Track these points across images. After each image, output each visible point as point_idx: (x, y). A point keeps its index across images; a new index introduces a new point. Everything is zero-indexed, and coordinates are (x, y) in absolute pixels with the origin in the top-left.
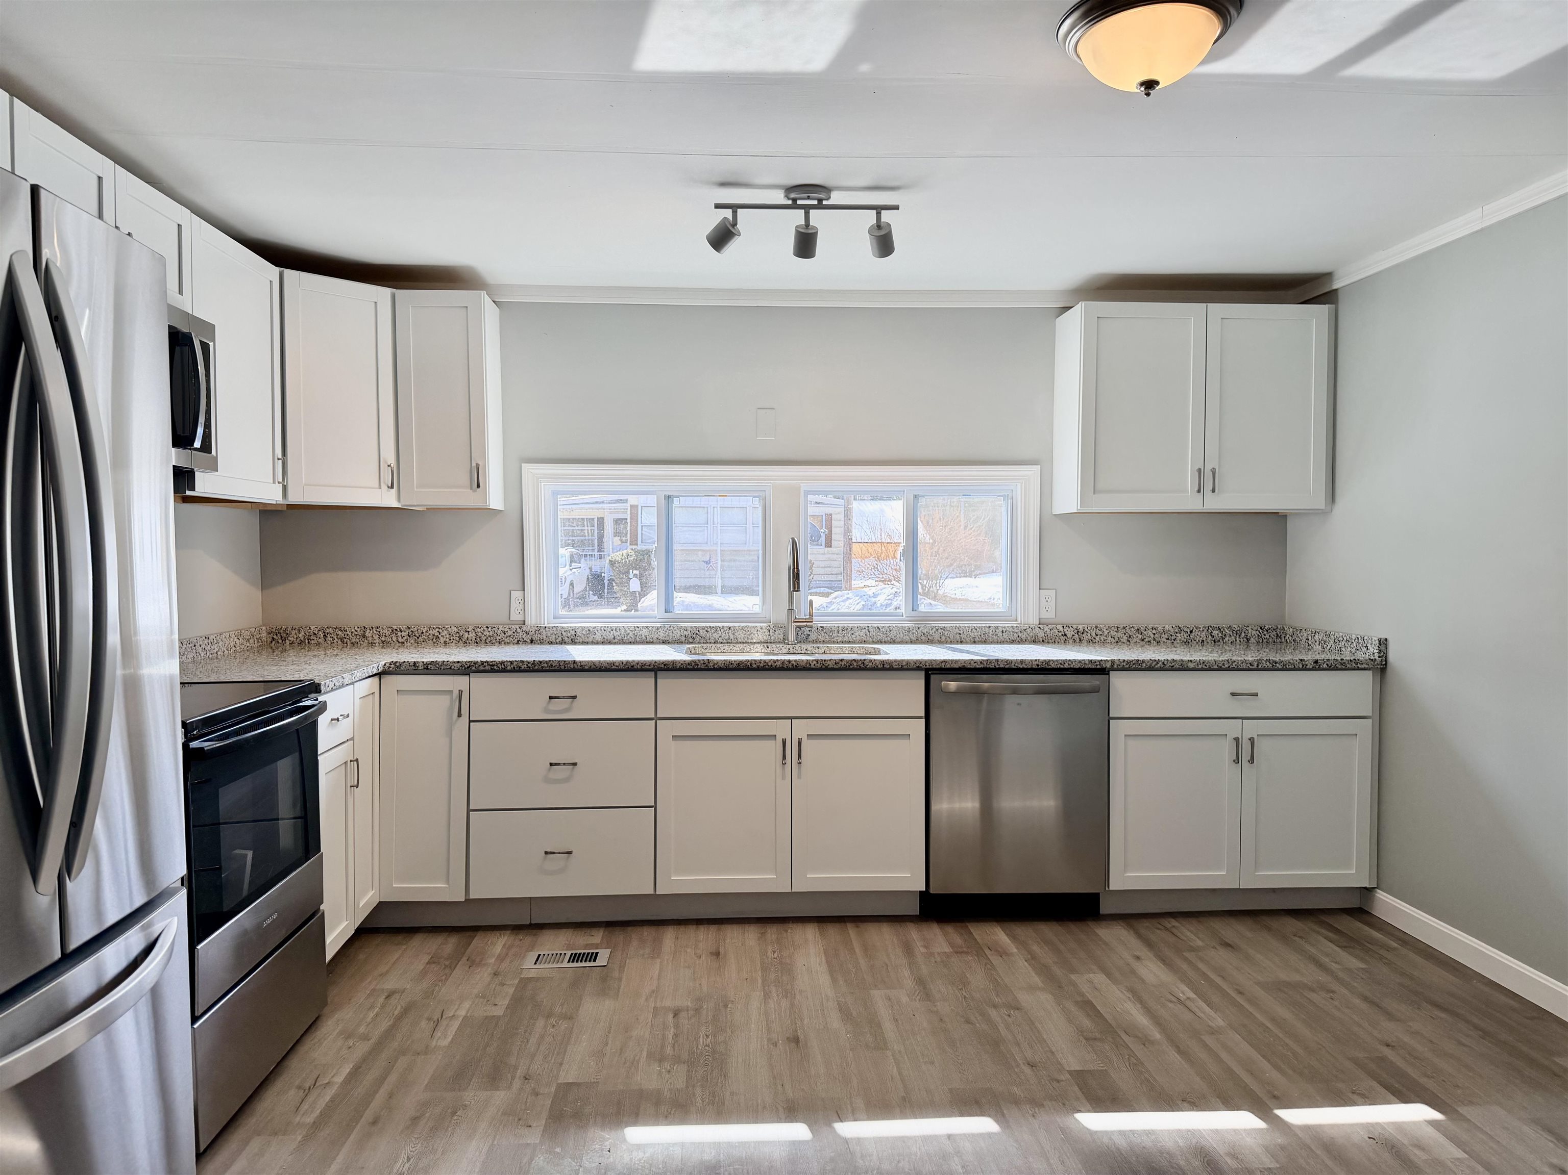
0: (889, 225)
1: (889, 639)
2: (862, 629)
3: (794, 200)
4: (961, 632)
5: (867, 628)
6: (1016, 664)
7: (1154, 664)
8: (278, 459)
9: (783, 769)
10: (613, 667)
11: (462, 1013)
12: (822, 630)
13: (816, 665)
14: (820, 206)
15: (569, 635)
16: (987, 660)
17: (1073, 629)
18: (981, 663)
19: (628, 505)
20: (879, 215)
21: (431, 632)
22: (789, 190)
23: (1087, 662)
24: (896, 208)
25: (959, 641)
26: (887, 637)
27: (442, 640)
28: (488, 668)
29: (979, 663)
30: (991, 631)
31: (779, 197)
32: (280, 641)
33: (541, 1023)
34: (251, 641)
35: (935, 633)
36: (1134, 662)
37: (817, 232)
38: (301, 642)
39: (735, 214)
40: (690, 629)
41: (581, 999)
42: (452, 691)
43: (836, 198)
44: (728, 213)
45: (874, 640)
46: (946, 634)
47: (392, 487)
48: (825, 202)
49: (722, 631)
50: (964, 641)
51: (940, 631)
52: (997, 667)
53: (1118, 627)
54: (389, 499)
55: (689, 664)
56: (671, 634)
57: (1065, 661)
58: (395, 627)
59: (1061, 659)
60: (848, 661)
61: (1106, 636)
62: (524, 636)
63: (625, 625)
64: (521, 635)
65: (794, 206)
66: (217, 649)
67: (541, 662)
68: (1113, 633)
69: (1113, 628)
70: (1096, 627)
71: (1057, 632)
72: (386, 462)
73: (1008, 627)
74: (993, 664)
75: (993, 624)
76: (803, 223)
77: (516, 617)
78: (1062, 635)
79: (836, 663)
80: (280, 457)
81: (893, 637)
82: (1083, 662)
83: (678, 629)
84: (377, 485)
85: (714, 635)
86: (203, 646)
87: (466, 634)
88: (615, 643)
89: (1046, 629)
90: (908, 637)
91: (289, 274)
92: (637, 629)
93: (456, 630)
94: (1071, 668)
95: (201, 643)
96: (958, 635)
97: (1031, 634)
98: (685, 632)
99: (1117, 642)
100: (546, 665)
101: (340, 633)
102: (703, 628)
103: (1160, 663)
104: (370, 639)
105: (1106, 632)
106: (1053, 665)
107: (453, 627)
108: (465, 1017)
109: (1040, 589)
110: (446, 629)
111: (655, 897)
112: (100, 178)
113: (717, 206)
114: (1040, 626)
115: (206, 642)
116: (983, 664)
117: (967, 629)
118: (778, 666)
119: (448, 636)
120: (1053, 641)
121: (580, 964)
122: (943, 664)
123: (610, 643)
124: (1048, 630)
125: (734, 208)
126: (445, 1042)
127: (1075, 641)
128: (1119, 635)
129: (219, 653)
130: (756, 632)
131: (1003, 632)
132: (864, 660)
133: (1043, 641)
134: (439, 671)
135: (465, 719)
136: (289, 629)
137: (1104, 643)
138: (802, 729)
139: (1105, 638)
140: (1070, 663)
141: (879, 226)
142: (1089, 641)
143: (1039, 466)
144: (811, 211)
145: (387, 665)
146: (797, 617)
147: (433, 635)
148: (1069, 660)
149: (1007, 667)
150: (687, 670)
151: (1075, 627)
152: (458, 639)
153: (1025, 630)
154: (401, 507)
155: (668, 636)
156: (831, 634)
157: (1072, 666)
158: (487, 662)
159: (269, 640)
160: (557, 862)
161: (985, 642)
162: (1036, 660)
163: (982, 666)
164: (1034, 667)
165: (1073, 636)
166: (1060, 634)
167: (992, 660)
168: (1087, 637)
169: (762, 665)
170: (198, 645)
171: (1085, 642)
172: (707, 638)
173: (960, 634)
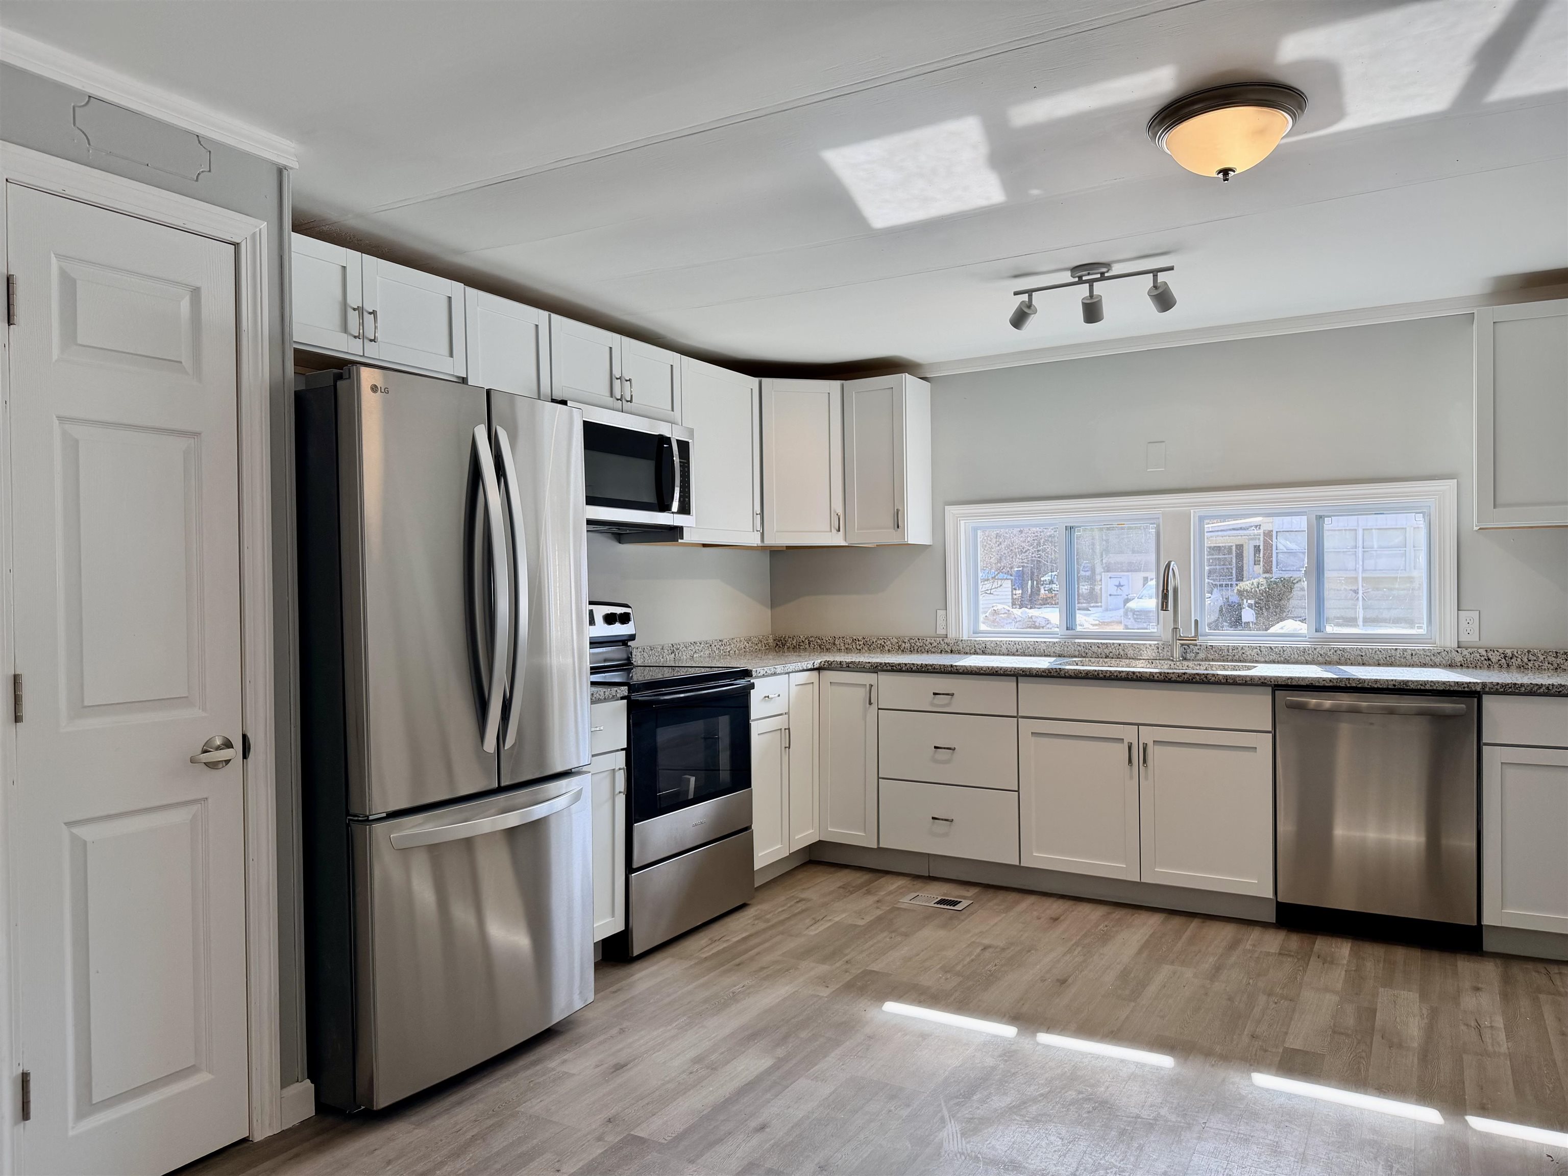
0: (1166, 283)
1: (1282, 659)
2: (1253, 648)
3: (1080, 277)
4: (1363, 654)
5: (1258, 648)
6: (1370, 684)
7: (1536, 688)
8: (757, 514)
9: (1131, 770)
10: (982, 672)
11: (837, 919)
12: (1212, 649)
13: (1160, 677)
14: (1103, 278)
15: (981, 647)
16: (1337, 679)
17: (1498, 654)
18: (1330, 681)
19: (1261, 531)
20: (1155, 277)
21: (879, 642)
22: (1074, 270)
23: (1453, 684)
24: (1171, 268)
25: (1361, 663)
26: (1280, 657)
27: (887, 648)
28: (889, 668)
29: (1329, 681)
30: (1398, 653)
31: (1067, 277)
32: (781, 646)
33: (885, 934)
34: (760, 645)
35: (1333, 654)
36: (1510, 686)
37: (1101, 299)
38: (794, 647)
39: (1030, 297)
40: (1083, 645)
41: (924, 927)
42: (866, 685)
43: (1116, 270)
44: (1025, 297)
45: (1267, 659)
46: (1346, 655)
47: (839, 530)
48: (1106, 275)
49: (1112, 647)
50: (1367, 663)
51: (1339, 652)
52: (1348, 685)
53: (1557, 653)
54: (837, 540)
55: (1043, 672)
56: (1066, 648)
57: (1426, 683)
58: (855, 638)
59: (1422, 679)
60: (1190, 675)
61: (1541, 662)
62: (946, 647)
63: (1027, 640)
64: (943, 646)
65: (1081, 281)
66: (729, 649)
67: (926, 665)
68: (1551, 659)
69: (1551, 653)
70: (1529, 652)
71: (1479, 657)
72: (835, 512)
73: (1418, 649)
74: (1344, 683)
75: (1401, 647)
76: (1088, 294)
77: (941, 631)
78: (1485, 659)
79: (1178, 676)
80: (759, 512)
81: (1287, 657)
82: (1448, 684)
83: (1072, 644)
84: (829, 530)
85: (1105, 650)
86: (718, 646)
87: (904, 644)
88: (1018, 655)
89: (1465, 652)
90: (1303, 658)
91: (766, 381)
92: (1036, 643)
93: (896, 641)
94: (1434, 690)
95: (716, 644)
96: (1359, 658)
97: (1447, 658)
98: (1079, 647)
99: (1557, 669)
100: (930, 668)
101: (819, 641)
102: (1095, 644)
103: (1544, 688)
104: (838, 646)
105: (1542, 658)
106: (1412, 686)
107: (894, 639)
108: (837, 922)
109: (1458, 610)
110: (889, 640)
111: (1019, 868)
112: (611, 348)
113: (1016, 294)
114: (1459, 650)
115: (720, 643)
116: (1333, 682)
117: (1371, 651)
118: (1123, 677)
119: (890, 645)
120: (1474, 666)
121: (942, 906)
122: (1289, 681)
123: (1014, 655)
124: (1467, 654)
125: (1030, 292)
126: (812, 933)
127: (1501, 666)
128: (1559, 661)
129: (731, 652)
130: (1144, 649)
131: (1412, 655)
132: (1207, 674)
133: (1461, 665)
134: (856, 669)
135: (875, 707)
136: (787, 637)
137: (1540, 669)
138: (1148, 735)
139: (1541, 664)
140: (1432, 684)
141: (1155, 287)
142: (1519, 667)
143: (1456, 480)
144: (1094, 283)
145: (823, 663)
146: (1182, 635)
147: (881, 644)
148: (1432, 681)
149: (1360, 686)
150: (1042, 676)
151: (1501, 651)
152: (897, 648)
153: (1439, 653)
154: (847, 545)
155: (1063, 650)
156: (1220, 653)
157: (1435, 688)
158: (889, 663)
159: (775, 645)
160: (941, 826)
161: (1391, 665)
162: (1392, 680)
163: (1331, 684)
164: (1390, 687)
165: (1499, 660)
166: (1483, 658)
167: (1343, 678)
168: (1517, 662)
169: (1108, 675)
170: (713, 646)
171: (1513, 668)
172: (1099, 653)
173: (1362, 656)
